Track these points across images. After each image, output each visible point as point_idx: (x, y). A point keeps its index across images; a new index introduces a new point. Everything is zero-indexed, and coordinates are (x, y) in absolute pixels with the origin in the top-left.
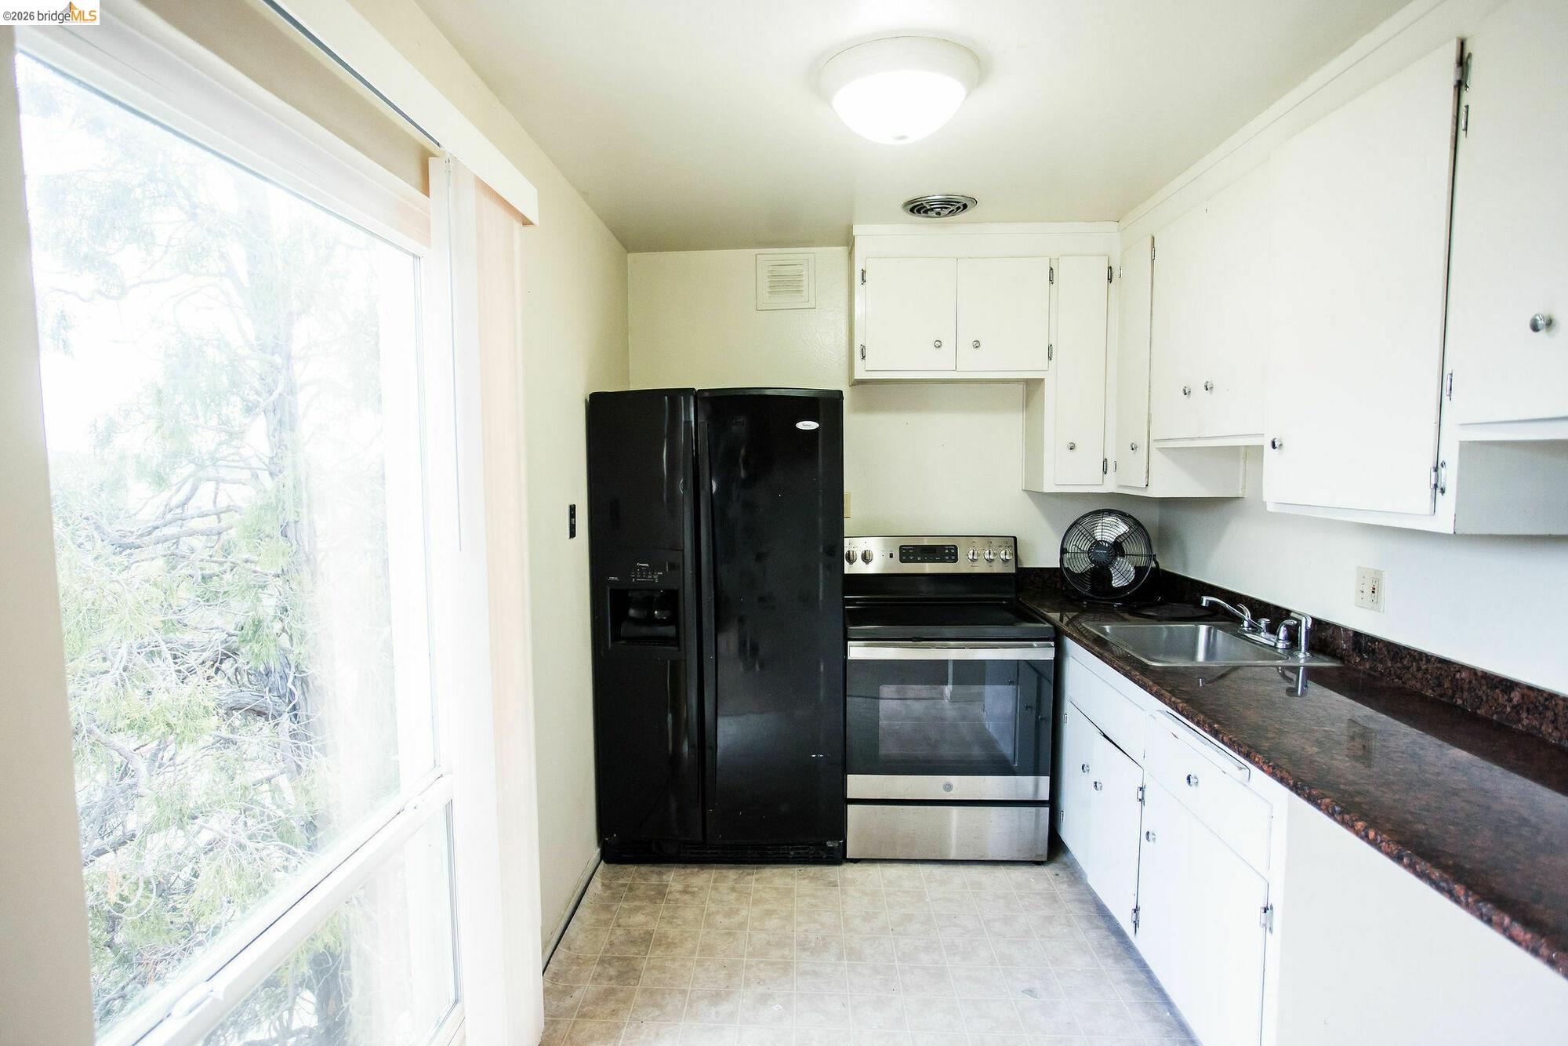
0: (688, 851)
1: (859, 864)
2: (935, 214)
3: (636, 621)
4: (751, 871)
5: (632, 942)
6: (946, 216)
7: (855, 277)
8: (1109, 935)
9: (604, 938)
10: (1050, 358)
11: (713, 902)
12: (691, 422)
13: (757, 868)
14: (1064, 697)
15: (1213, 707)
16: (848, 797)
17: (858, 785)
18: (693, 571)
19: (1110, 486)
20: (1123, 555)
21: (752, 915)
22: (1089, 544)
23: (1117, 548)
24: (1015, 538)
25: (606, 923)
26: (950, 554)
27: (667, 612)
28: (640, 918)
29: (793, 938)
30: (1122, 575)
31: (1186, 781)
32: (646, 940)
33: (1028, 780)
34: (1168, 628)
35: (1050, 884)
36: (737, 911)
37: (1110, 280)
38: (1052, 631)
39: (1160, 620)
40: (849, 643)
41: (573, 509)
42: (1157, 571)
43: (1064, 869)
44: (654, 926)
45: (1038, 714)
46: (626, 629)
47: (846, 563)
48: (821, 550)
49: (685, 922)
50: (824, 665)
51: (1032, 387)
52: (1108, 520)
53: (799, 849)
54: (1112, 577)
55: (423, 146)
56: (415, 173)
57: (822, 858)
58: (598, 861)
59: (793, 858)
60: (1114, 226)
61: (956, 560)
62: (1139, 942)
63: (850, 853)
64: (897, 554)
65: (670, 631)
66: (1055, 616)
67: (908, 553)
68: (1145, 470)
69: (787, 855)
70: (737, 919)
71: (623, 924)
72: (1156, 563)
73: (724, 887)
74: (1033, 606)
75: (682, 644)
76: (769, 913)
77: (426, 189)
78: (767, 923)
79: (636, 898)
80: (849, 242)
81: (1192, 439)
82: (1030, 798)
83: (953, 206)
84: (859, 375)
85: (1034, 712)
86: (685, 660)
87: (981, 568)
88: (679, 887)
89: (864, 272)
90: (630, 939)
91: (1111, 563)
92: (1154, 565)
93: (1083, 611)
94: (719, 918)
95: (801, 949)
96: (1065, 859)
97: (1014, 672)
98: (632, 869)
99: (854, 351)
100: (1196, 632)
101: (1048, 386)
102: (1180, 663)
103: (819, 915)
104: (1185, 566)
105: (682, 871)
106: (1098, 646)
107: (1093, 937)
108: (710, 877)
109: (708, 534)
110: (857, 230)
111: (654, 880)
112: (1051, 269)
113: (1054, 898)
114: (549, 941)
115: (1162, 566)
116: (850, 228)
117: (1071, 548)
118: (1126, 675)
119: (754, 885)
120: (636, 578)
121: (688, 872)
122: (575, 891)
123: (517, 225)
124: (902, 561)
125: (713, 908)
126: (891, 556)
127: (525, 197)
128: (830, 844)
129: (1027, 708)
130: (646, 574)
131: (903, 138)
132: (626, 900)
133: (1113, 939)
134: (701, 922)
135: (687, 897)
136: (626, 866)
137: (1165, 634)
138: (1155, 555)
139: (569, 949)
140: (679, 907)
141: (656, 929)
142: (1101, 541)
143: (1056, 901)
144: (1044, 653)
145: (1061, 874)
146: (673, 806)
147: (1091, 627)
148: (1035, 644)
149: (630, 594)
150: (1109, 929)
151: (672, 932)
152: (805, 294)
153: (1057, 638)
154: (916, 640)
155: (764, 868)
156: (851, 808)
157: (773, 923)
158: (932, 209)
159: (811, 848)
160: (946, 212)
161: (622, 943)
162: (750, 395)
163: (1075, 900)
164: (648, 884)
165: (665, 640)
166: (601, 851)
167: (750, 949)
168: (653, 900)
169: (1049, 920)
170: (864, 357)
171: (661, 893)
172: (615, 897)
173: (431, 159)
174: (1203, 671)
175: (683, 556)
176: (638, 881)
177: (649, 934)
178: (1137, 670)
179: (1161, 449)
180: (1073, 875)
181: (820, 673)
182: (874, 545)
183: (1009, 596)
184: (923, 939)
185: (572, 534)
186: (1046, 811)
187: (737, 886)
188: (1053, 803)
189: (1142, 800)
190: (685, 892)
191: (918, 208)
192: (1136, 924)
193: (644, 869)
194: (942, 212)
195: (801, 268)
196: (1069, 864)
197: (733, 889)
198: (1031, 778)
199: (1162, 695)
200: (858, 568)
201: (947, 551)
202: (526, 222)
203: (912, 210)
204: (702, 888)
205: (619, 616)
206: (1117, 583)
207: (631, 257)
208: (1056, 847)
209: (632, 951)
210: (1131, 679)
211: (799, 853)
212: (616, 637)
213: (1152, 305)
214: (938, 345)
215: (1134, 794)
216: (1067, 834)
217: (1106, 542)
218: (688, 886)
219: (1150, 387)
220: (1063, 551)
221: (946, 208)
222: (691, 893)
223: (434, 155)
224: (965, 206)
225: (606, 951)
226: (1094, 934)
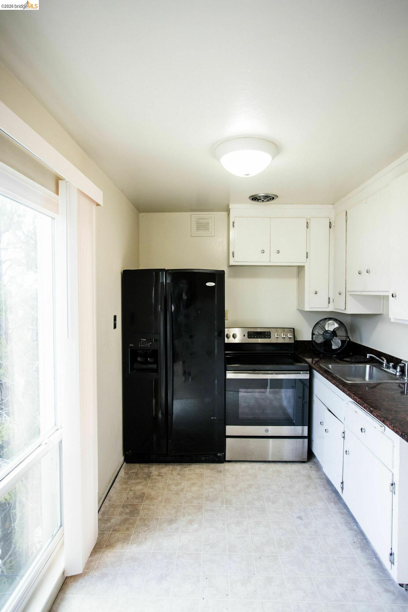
0: (161, 458)
1: (231, 463)
2: (261, 201)
3: (140, 363)
4: (186, 466)
5: (136, 497)
6: (266, 202)
7: (229, 225)
8: (332, 493)
9: (125, 496)
10: (307, 257)
11: (170, 480)
12: (164, 282)
13: (189, 465)
14: (313, 394)
15: (371, 401)
16: (226, 435)
17: (230, 430)
18: (164, 342)
19: (331, 308)
20: (336, 336)
21: (187, 485)
22: (323, 332)
23: (334, 333)
24: (294, 329)
25: (126, 489)
26: (268, 335)
27: (153, 359)
28: (140, 487)
29: (203, 495)
30: (336, 344)
31: (360, 430)
32: (142, 497)
33: (299, 428)
34: (355, 366)
35: (308, 471)
36: (180, 484)
37: (330, 227)
38: (308, 367)
39: (351, 363)
40: (227, 372)
41: (115, 317)
42: (350, 342)
43: (313, 465)
44: (146, 491)
45: (303, 400)
46: (136, 366)
47: (226, 339)
48: (216, 334)
49: (159, 488)
50: (217, 381)
51: (300, 269)
52: (330, 322)
53: (206, 456)
54: (332, 345)
55: (56, 175)
56: (53, 187)
57: (215, 460)
58: (122, 463)
59: (204, 460)
60: (331, 206)
61: (270, 338)
62: (344, 496)
63: (227, 458)
64: (246, 335)
65: (154, 366)
66: (309, 360)
67: (251, 335)
68: (345, 303)
69: (201, 459)
70: (180, 487)
71: (133, 490)
72: (350, 339)
73: (175, 473)
74: (301, 357)
75: (159, 371)
76: (194, 484)
77: (57, 193)
78: (192, 489)
79: (138, 478)
80: (228, 211)
81: (362, 291)
82: (300, 435)
83: (269, 198)
84: (232, 263)
85: (302, 399)
86: (160, 379)
87: (281, 341)
88: (157, 473)
89: (233, 222)
90: (136, 496)
91: (332, 339)
92: (348, 340)
93: (321, 359)
94: (173, 486)
95: (206, 500)
96: (314, 460)
97: (293, 383)
98: (137, 465)
99: (229, 254)
100: (365, 367)
101: (307, 269)
102: (358, 381)
103: (214, 485)
104: (361, 340)
105: (158, 466)
106: (326, 374)
107: (325, 494)
108: (169, 469)
109: (170, 327)
110: (231, 206)
111: (146, 470)
112: (307, 223)
113: (309, 477)
114: (101, 498)
115: (352, 340)
116: (228, 205)
117: (316, 333)
118: (337, 387)
119: (187, 472)
120: (141, 345)
121: (160, 467)
122: (113, 476)
123: (94, 206)
124: (248, 338)
125: (171, 482)
126: (244, 336)
127: (98, 195)
128: (219, 454)
129: (299, 398)
130: (144, 343)
131: (248, 175)
132: (134, 479)
133: (334, 495)
134: (165, 488)
135: (159, 478)
136: (135, 464)
137: (354, 369)
138: (349, 336)
139: (110, 501)
140: (156, 482)
141: (146, 492)
142: (328, 330)
143: (311, 479)
144: (305, 376)
145: (313, 466)
146: (155, 438)
147: (324, 366)
148: (301, 372)
149: (138, 351)
150: (332, 490)
151: (153, 493)
152: (210, 230)
153: (310, 370)
154: (254, 371)
155: (192, 465)
156: (228, 440)
157: (195, 488)
158: (260, 199)
159: (211, 456)
160: (266, 200)
161: (132, 498)
162: (187, 272)
163: (318, 478)
164: (143, 472)
165: (152, 370)
166: (124, 458)
167: (185, 500)
168: (145, 479)
169: (308, 486)
170: (233, 256)
171: (149, 476)
172: (129, 478)
173: (60, 181)
174: (367, 385)
175: (160, 336)
176: (139, 471)
177: (144, 494)
178: (341, 384)
179: (351, 295)
180: (318, 467)
181: (215, 384)
182: (237, 331)
183: (291, 352)
184: (256, 495)
185: (115, 327)
186: (306, 440)
187: (181, 472)
188: (309, 437)
189: (344, 437)
190: (159, 475)
191: (255, 198)
192: (342, 488)
193: (142, 465)
194: (264, 200)
195: (209, 220)
196: (316, 462)
197: (179, 474)
198: (301, 427)
199: (351, 395)
200: (232, 340)
201: (266, 334)
202: (98, 205)
203: (252, 199)
204: (166, 474)
205: (134, 360)
206: (334, 347)
207: (141, 214)
208: (311, 455)
209: (136, 502)
210: (339, 388)
211: (206, 458)
212: (132, 369)
213: (346, 238)
214: (263, 252)
215: (341, 435)
216: (315, 450)
217: (330, 331)
218: (160, 473)
219: (346, 270)
220: (313, 334)
221: (266, 199)
222: (161, 475)
223: (61, 179)
224: (273, 198)
225: (125, 502)
226: (326, 492)
